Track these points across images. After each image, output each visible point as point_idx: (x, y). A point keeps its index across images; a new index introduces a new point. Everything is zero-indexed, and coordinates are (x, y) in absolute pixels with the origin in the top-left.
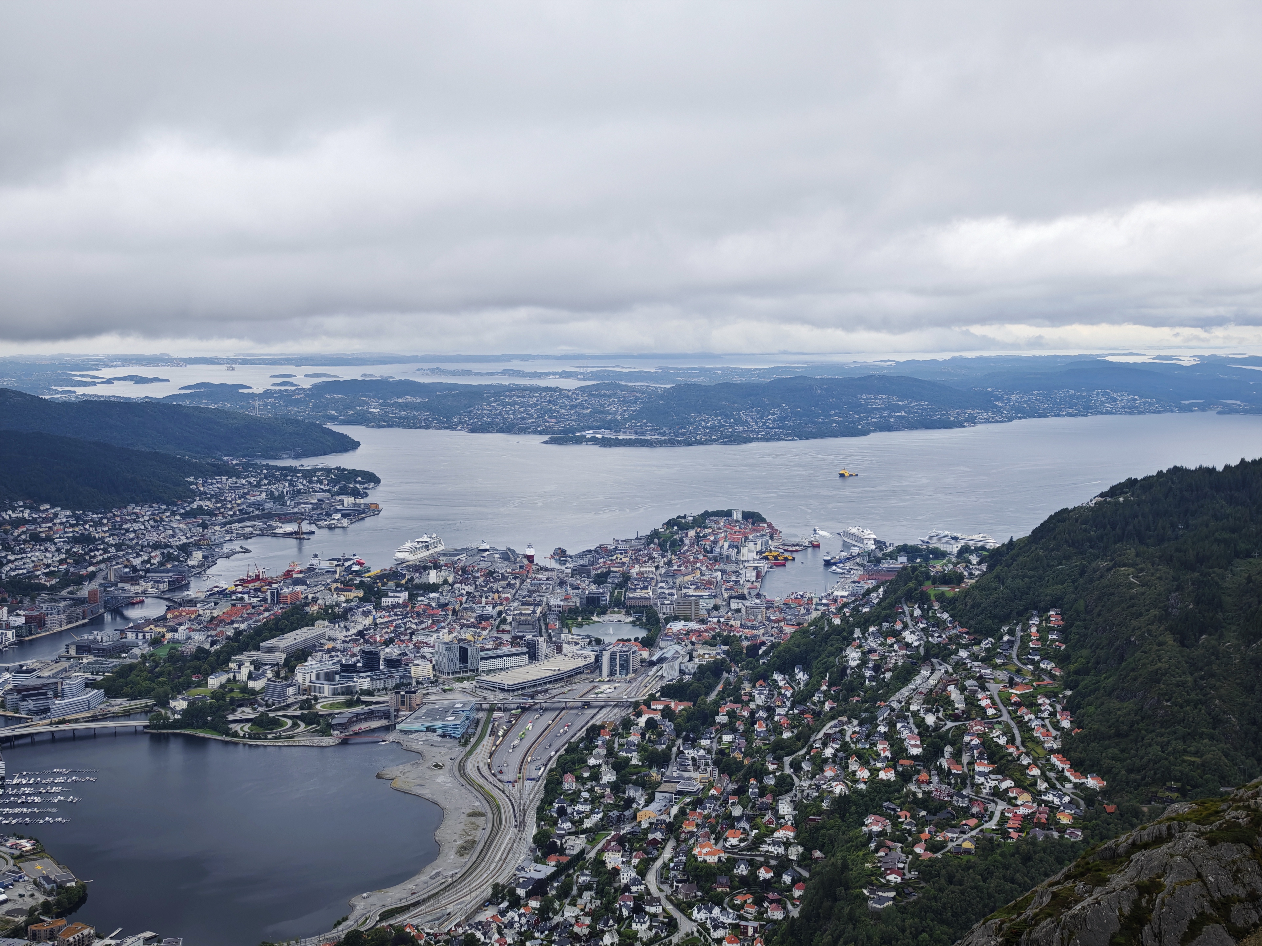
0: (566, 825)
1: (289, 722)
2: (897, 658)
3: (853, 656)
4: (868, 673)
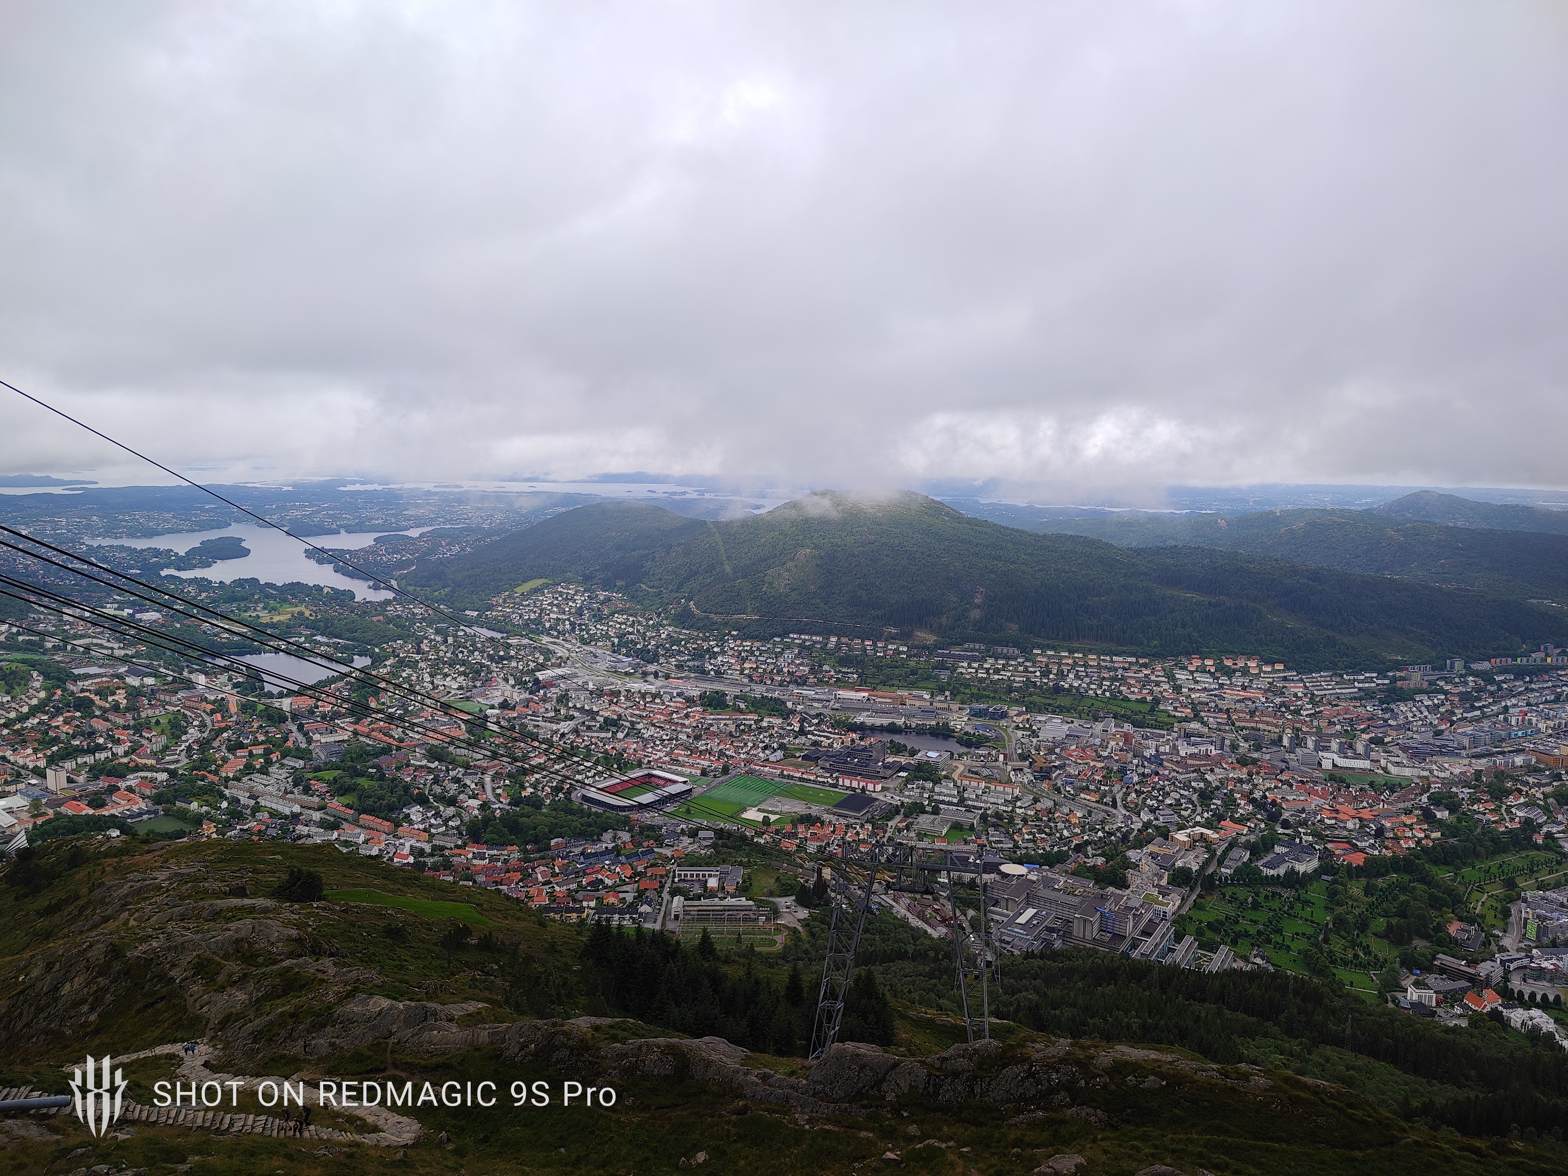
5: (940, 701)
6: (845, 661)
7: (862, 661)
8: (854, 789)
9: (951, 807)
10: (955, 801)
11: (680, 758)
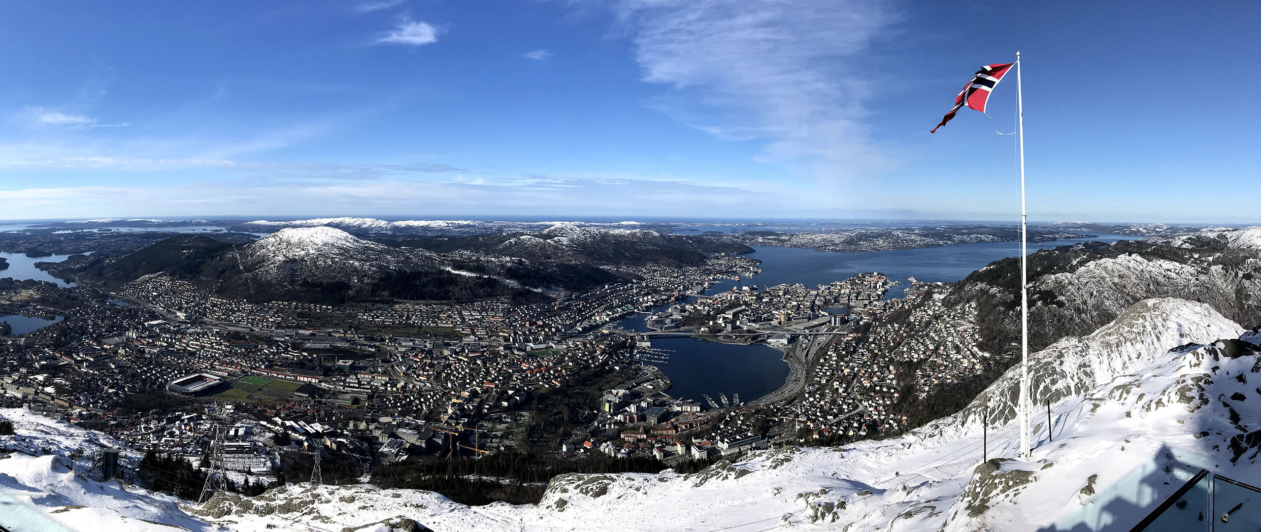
0: (821, 374)
1: (735, 337)
2: (926, 318)
3: (912, 319)
4: (917, 323)
5: (350, 334)
6: (301, 315)
7: (310, 314)
8: (305, 382)
9: (355, 389)
10: (357, 386)
11: (217, 367)
